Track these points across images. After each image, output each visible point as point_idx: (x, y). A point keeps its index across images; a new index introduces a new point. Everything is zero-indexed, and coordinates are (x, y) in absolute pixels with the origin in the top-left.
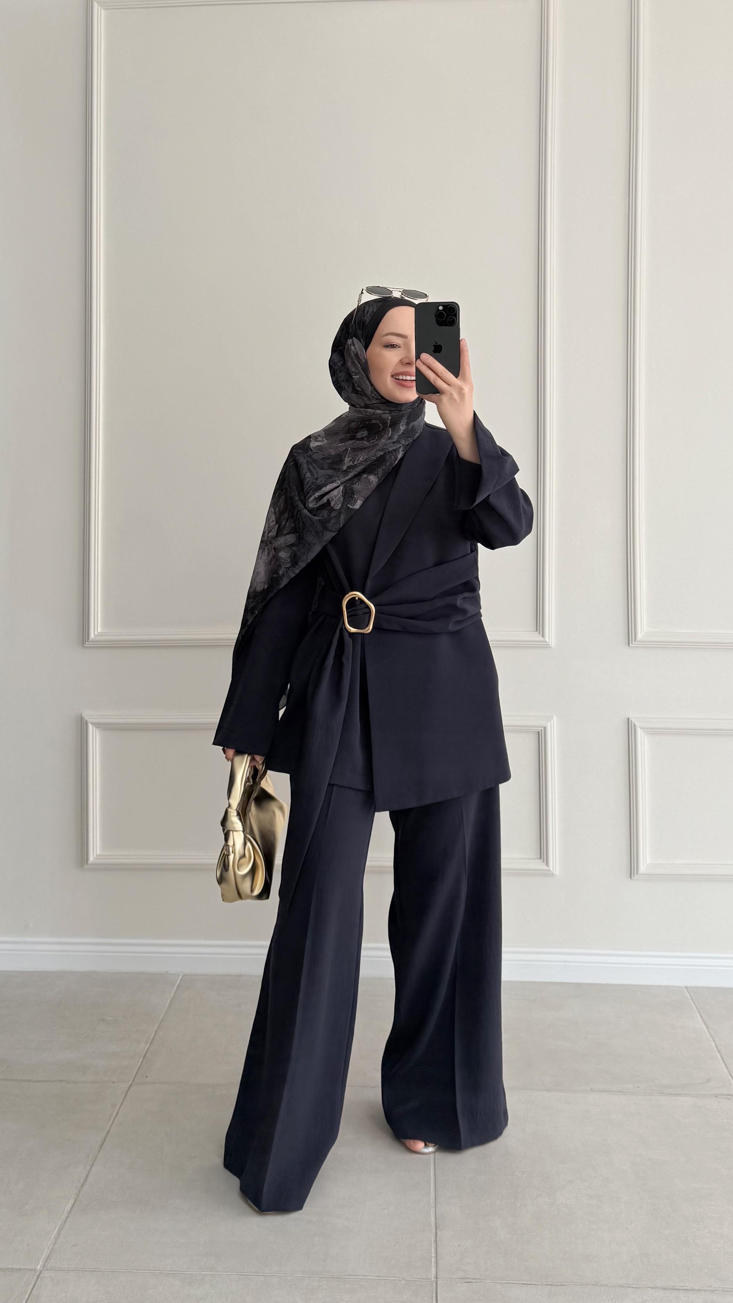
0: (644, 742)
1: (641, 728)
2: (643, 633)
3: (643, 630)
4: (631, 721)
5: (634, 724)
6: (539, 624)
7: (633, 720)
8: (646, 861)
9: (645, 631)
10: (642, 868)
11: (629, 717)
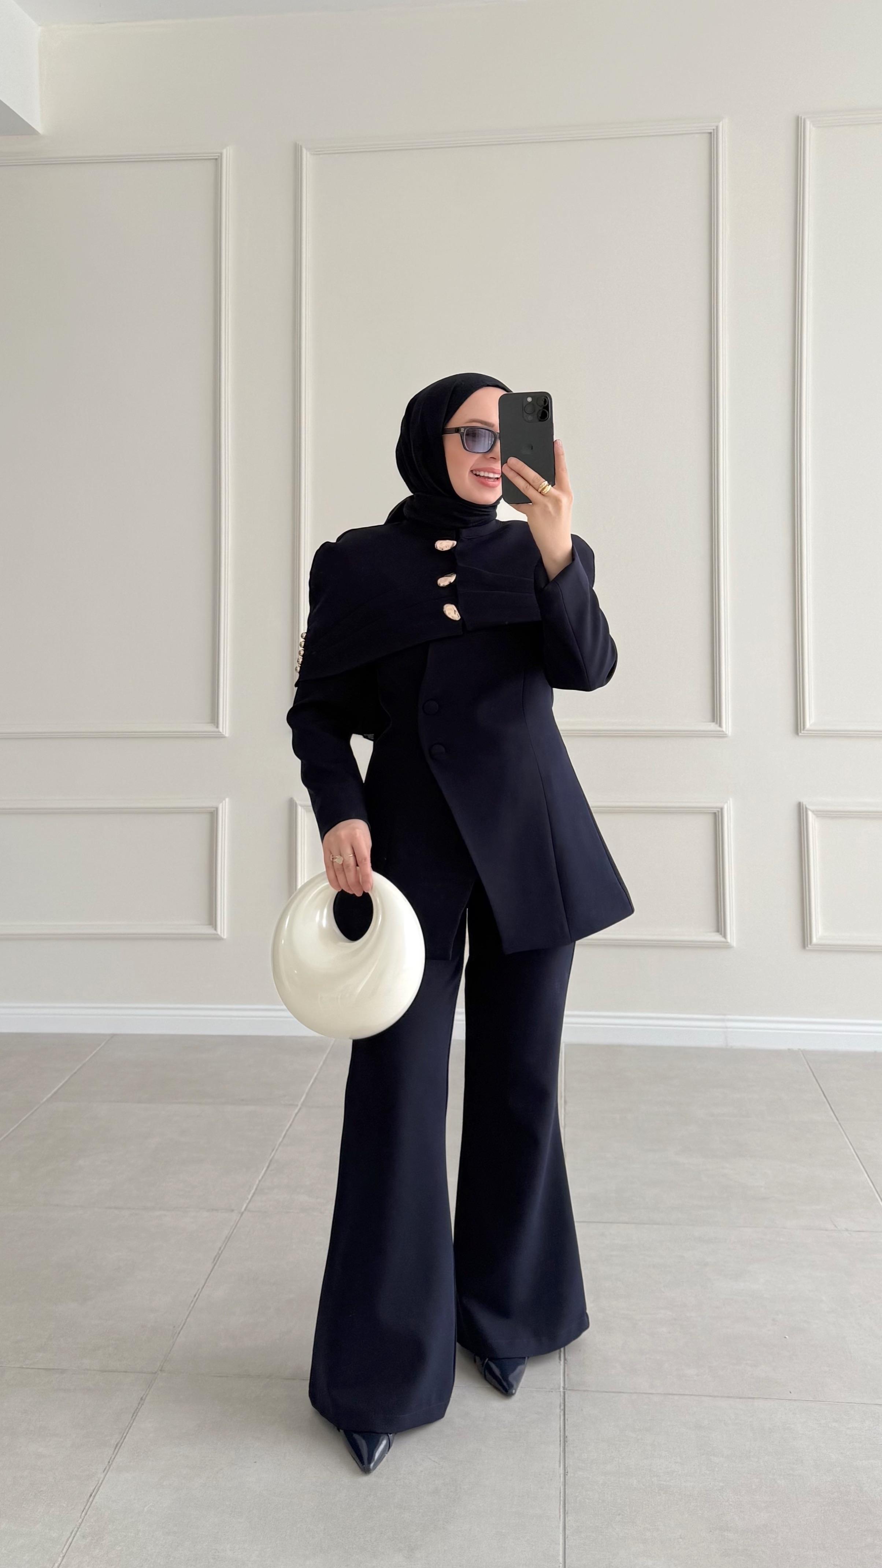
0: (813, 823)
6: (715, 715)
10: (815, 940)
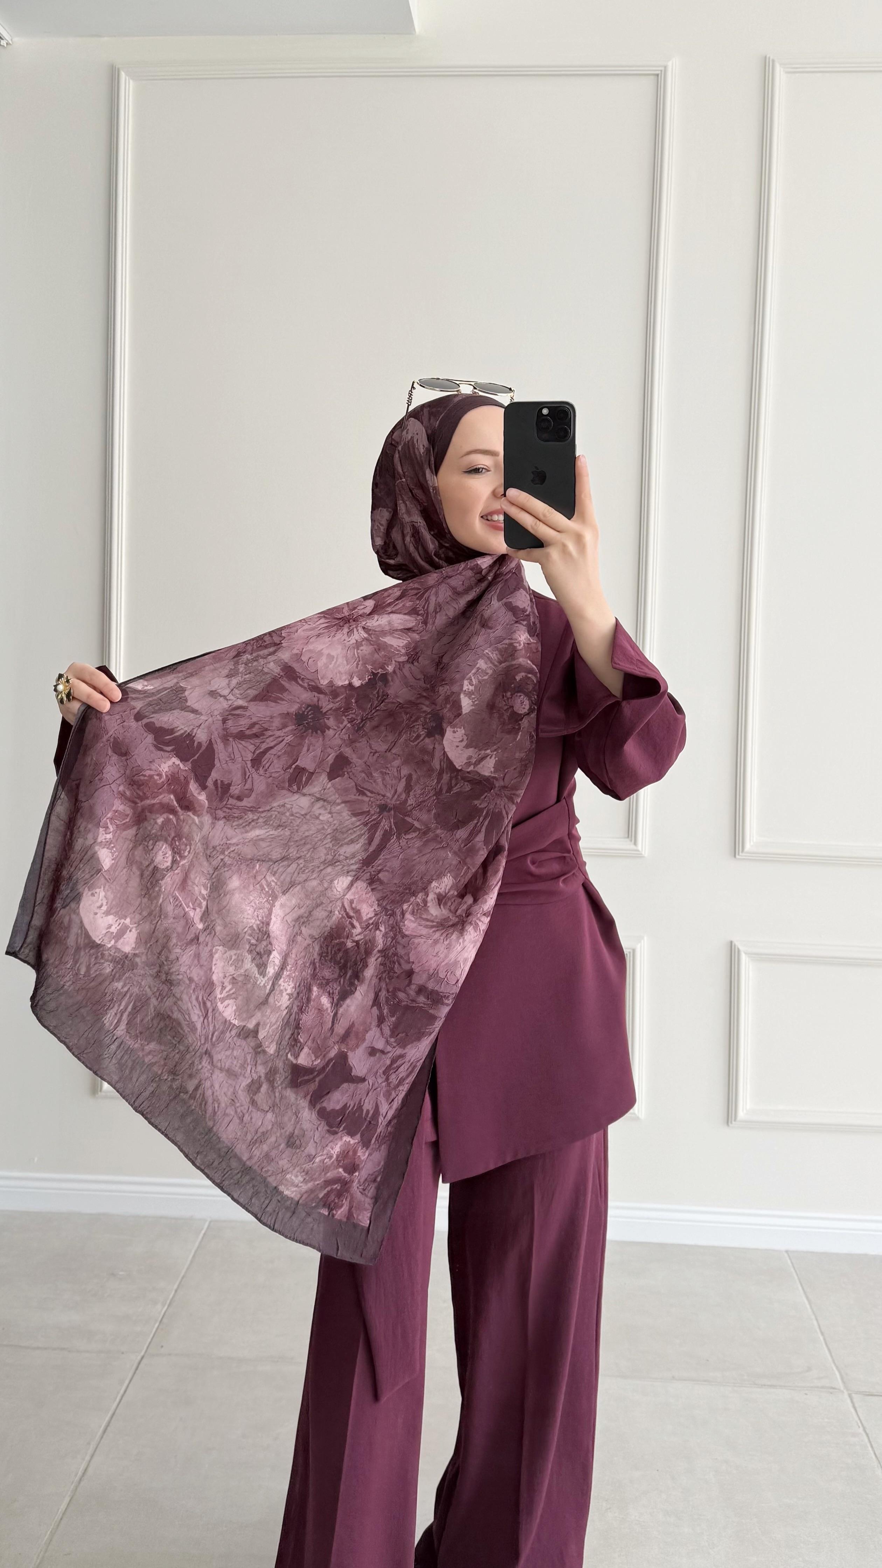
1: (746, 953)
2: (752, 843)
3: (753, 839)
4: (735, 945)
5: (738, 949)
7: (737, 944)
8: (745, 1107)
9: (754, 841)
11: (733, 940)
